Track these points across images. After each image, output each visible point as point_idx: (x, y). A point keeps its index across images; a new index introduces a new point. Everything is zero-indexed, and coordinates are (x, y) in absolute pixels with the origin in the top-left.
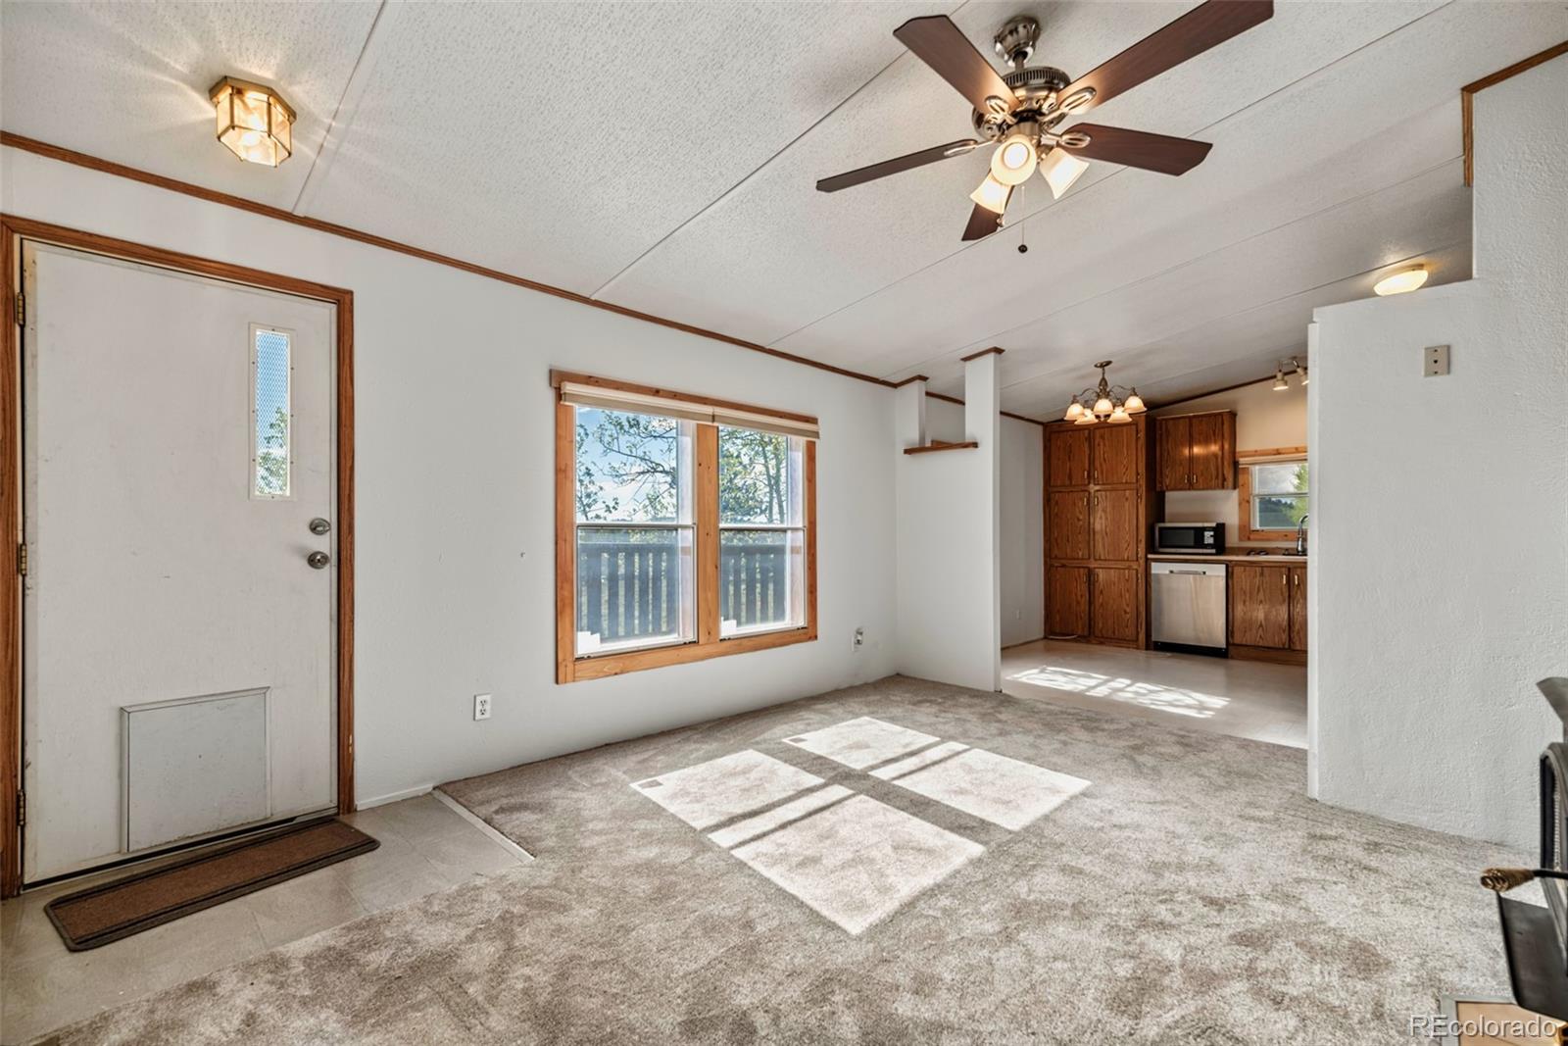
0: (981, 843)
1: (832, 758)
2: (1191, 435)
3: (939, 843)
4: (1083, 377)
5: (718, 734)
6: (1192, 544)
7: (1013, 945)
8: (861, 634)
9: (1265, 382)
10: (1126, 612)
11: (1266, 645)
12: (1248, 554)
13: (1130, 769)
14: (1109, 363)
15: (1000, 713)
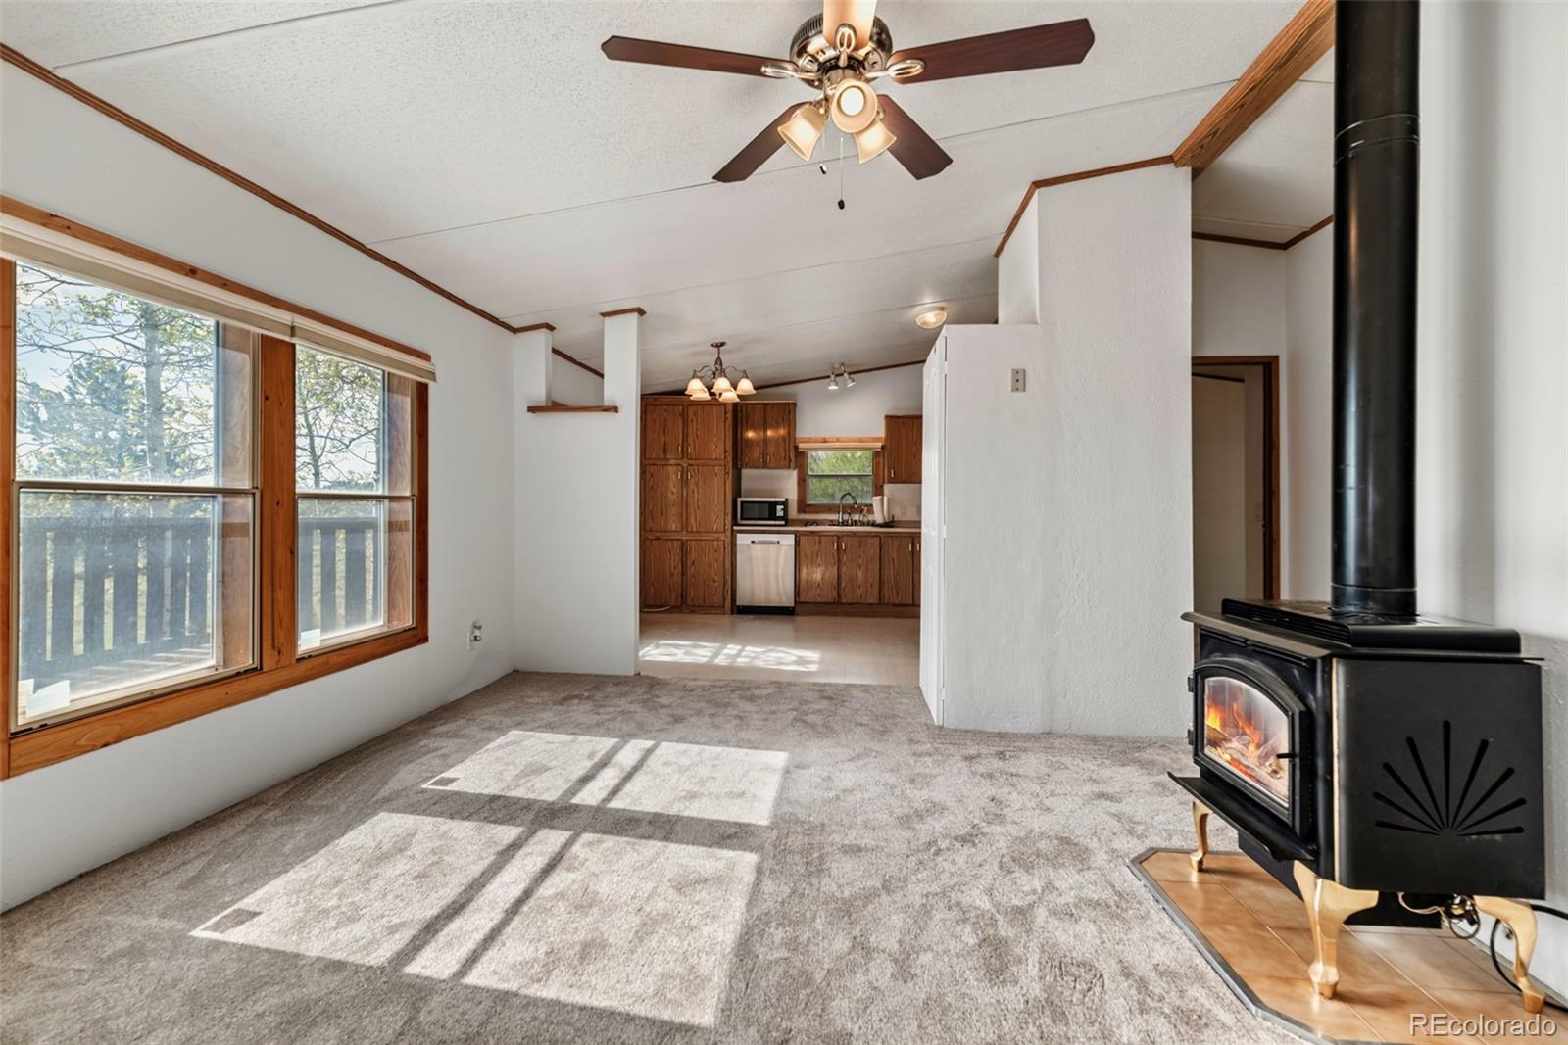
0: (752, 850)
1: (512, 794)
2: (765, 419)
3: (720, 865)
4: (696, 354)
5: (309, 802)
6: (767, 516)
7: (875, 955)
8: (480, 628)
9: (823, 380)
10: (715, 581)
11: (823, 601)
12: (805, 525)
13: (810, 731)
14: (722, 344)
15: (658, 697)
